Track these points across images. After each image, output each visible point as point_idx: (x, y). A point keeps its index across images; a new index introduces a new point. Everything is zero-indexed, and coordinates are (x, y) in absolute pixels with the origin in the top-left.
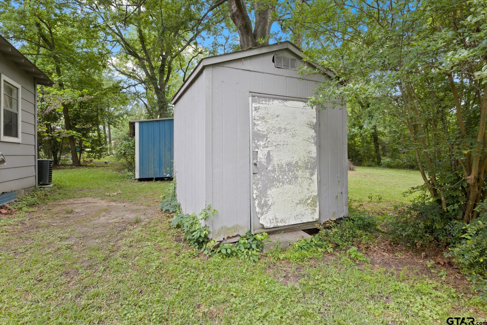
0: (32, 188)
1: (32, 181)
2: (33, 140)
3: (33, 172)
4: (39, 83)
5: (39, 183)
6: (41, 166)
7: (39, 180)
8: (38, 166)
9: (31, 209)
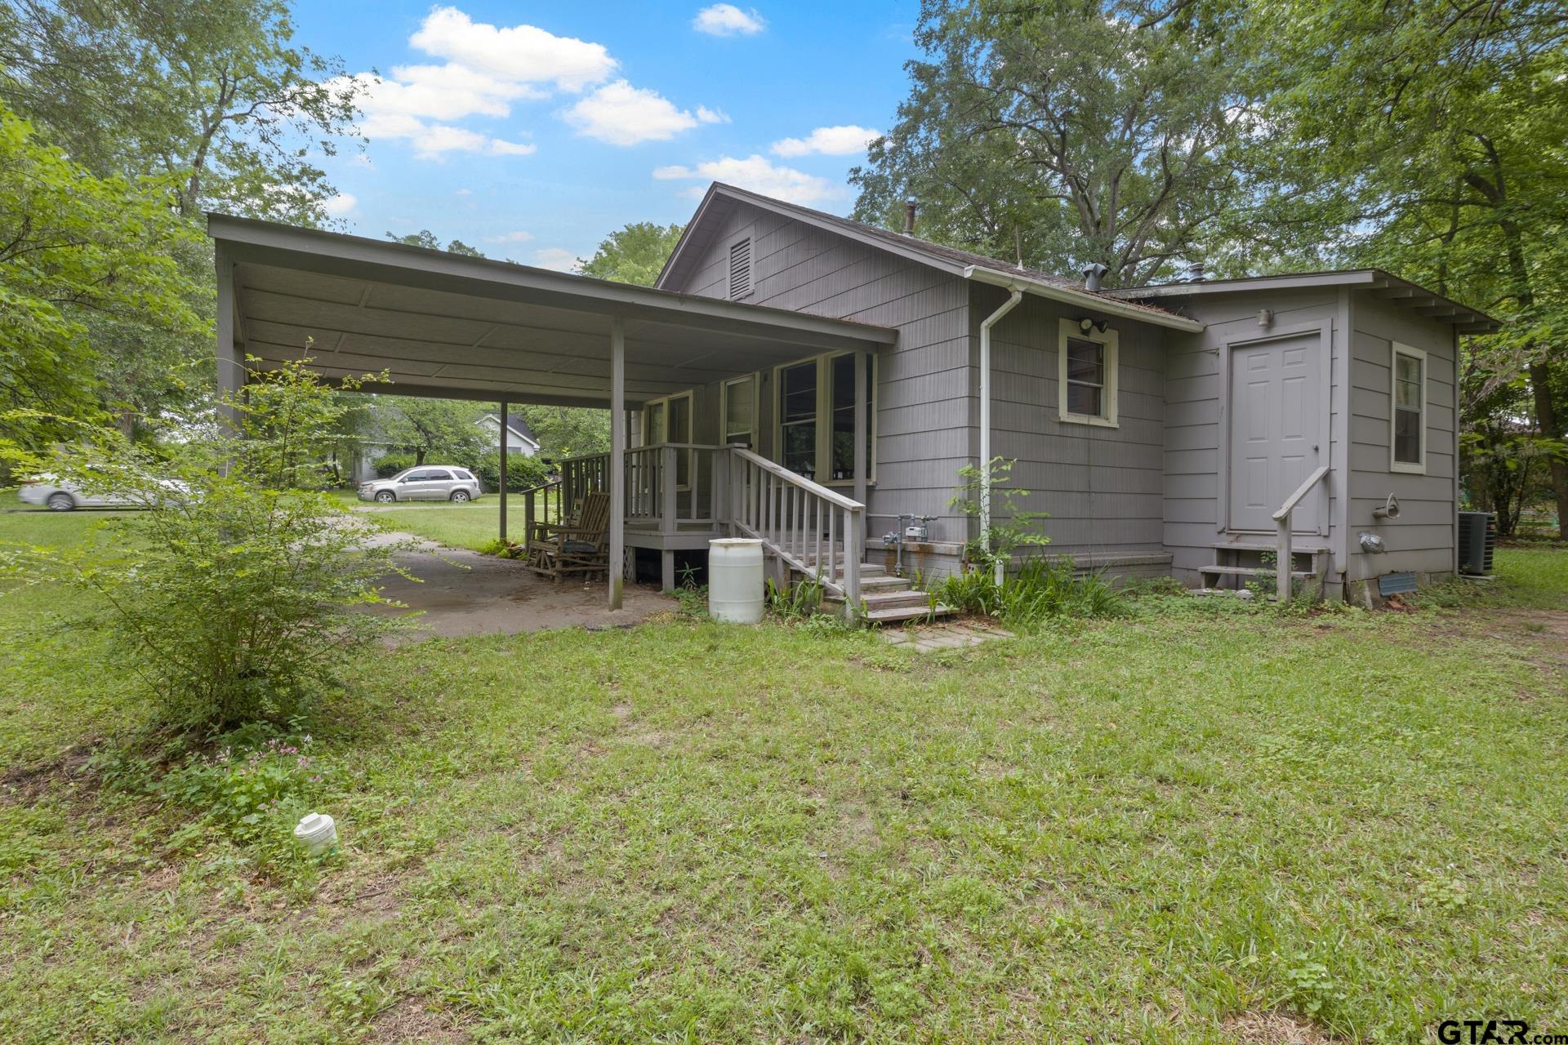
0: (1445, 575)
1: (1446, 559)
2: (1448, 467)
3: (1447, 539)
4: (1464, 333)
5: (1460, 567)
6: (1466, 526)
7: (1462, 561)
8: (1460, 527)
9: (1446, 611)
